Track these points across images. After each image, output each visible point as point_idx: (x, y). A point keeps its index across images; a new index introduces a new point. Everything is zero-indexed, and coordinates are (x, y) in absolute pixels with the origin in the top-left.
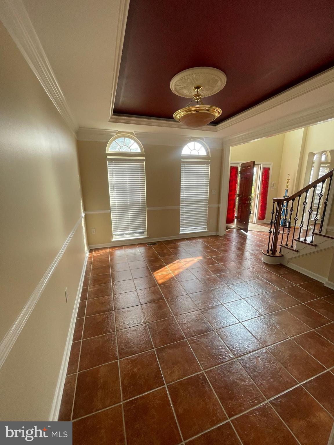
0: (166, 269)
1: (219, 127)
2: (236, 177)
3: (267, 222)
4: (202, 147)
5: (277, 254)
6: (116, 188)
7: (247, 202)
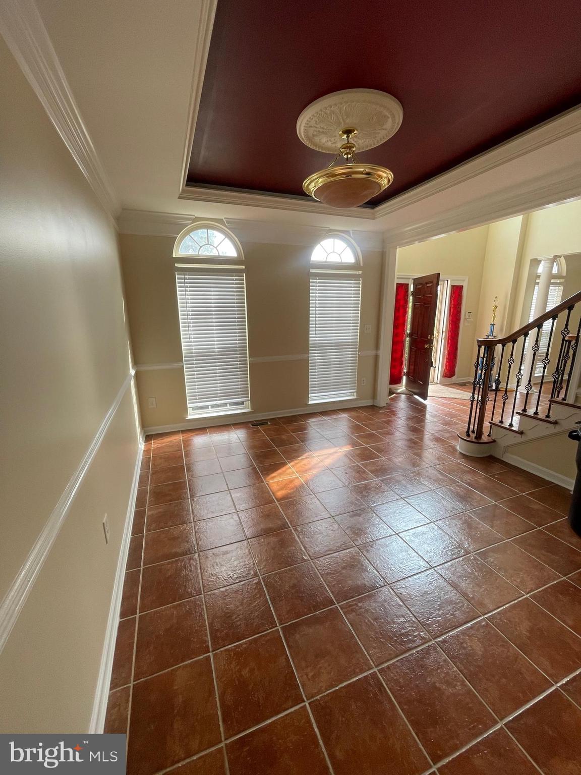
0: (290, 471)
1: (380, 210)
2: (406, 302)
3: (459, 380)
4: (348, 248)
5: (485, 438)
6: (193, 323)
7: (426, 346)
